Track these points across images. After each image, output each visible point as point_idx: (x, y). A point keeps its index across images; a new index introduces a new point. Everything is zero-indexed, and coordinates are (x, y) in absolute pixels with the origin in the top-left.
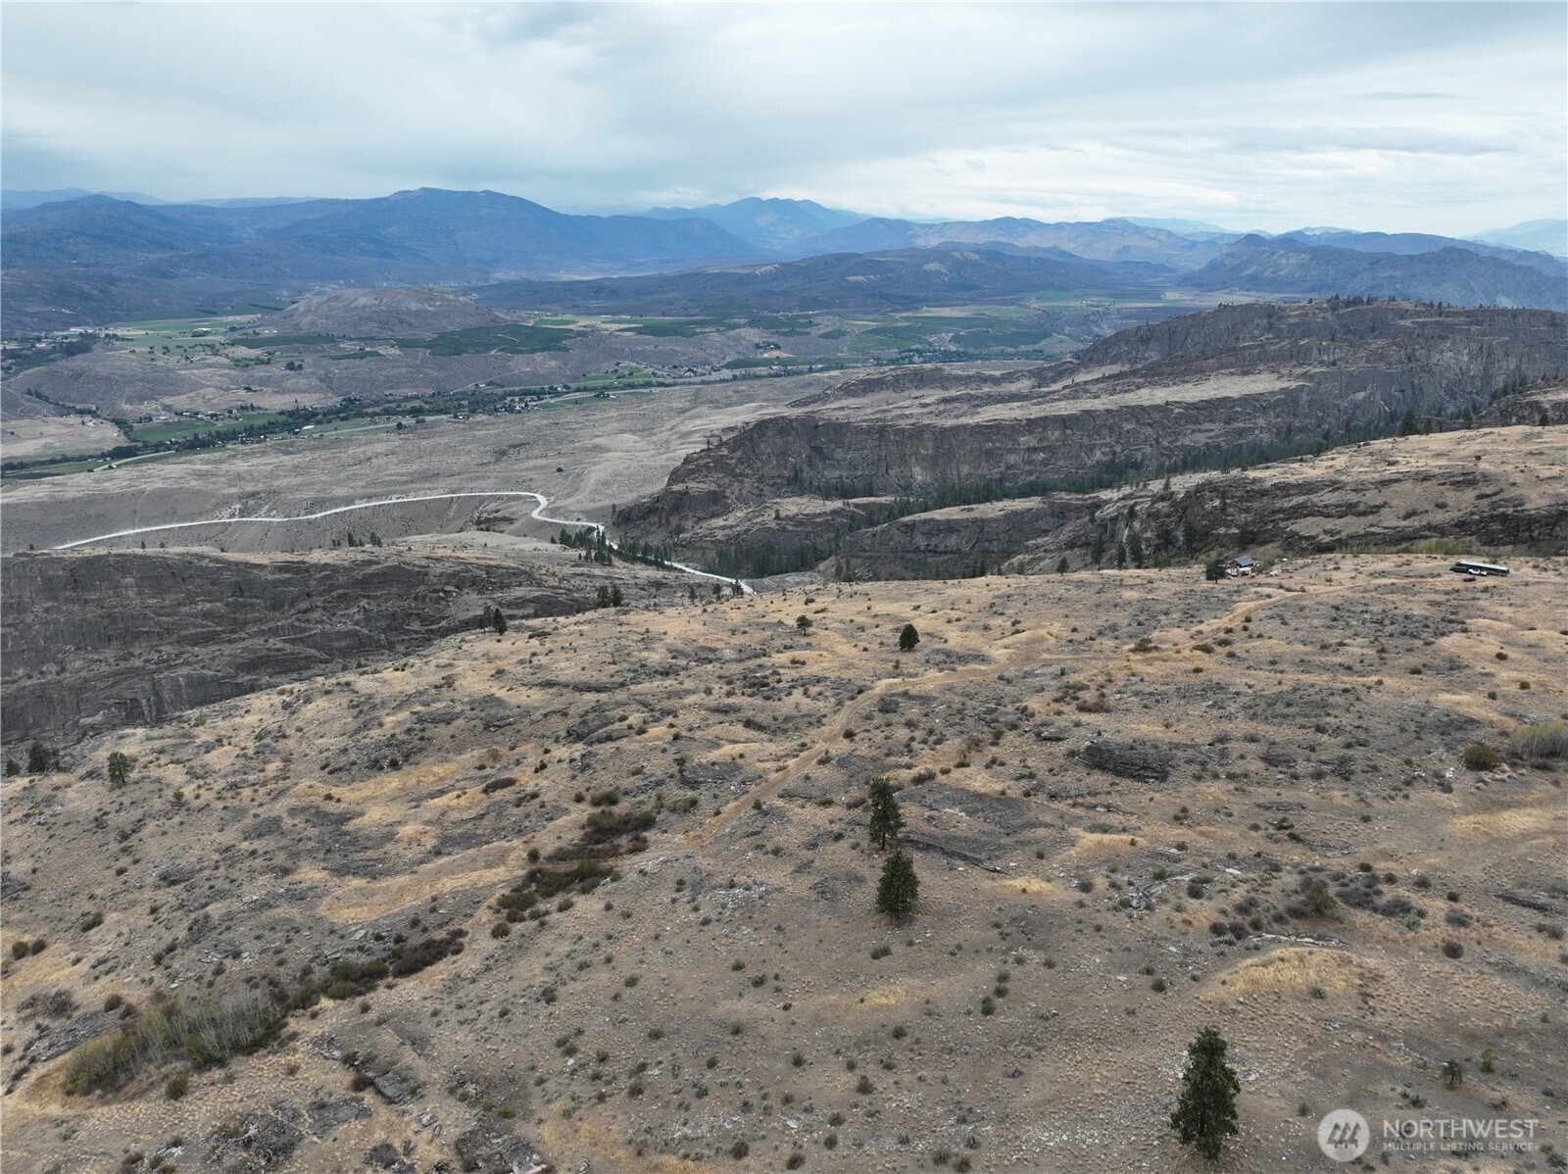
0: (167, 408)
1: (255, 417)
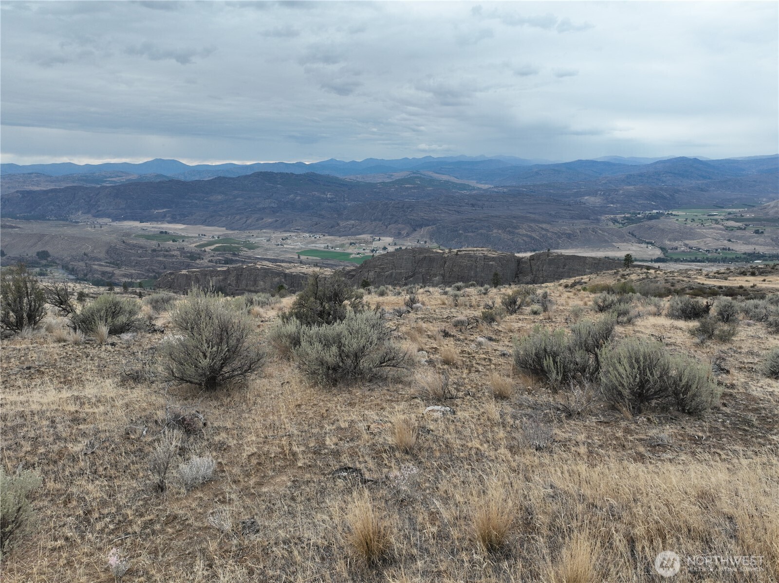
0: (686, 245)
1: (729, 254)
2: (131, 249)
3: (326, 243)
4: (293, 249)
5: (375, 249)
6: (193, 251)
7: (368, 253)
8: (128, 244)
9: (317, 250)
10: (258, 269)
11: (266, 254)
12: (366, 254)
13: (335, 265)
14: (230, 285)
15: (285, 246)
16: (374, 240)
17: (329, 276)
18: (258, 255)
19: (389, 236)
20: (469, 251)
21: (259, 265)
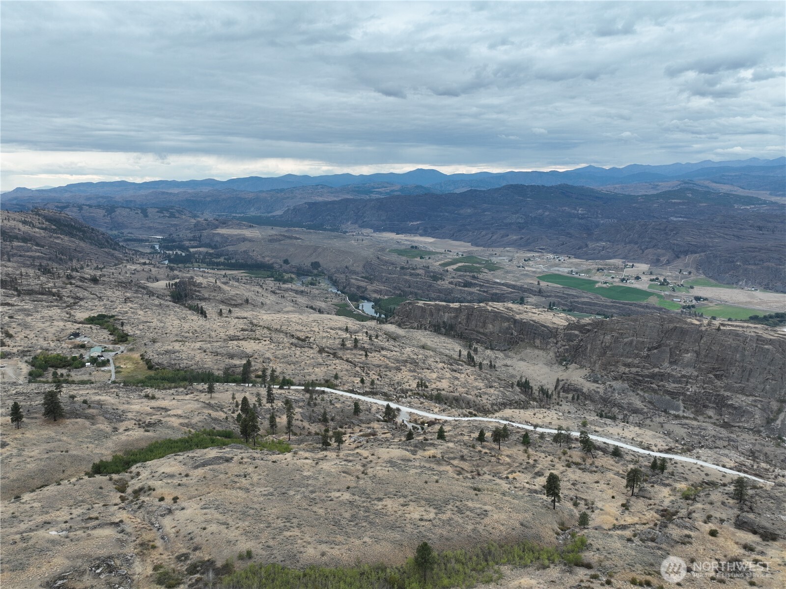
2: (384, 265)
3: (570, 268)
4: (534, 272)
5: (626, 278)
6: (437, 270)
7: (617, 282)
8: (382, 260)
9: (560, 275)
10: (488, 312)
11: (505, 278)
12: (614, 284)
13: (576, 296)
14: (460, 323)
15: (526, 268)
16: (625, 266)
18: (498, 278)
19: (645, 263)
20: (737, 326)
21: (491, 306)
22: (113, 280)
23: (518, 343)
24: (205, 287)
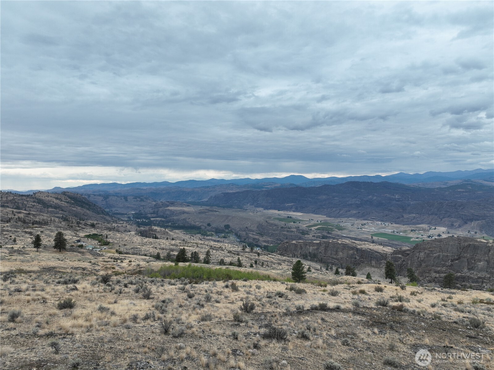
2: (270, 226)
3: (393, 229)
4: (368, 231)
5: (432, 236)
6: (304, 229)
7: (425, 238)
8: (269, 223)
9: (386, 234)
10: (339, 244)
11: (350, 234)
13: (398, 245)
14: (320, 252)
15: (363, 229)
16: (430, 229)
17: (390, 253)
18: (344, 234)
19: (443, 227)
21: (340, 241)
22: (104, 226)
23: (360, 264)
24: (158, 232)
